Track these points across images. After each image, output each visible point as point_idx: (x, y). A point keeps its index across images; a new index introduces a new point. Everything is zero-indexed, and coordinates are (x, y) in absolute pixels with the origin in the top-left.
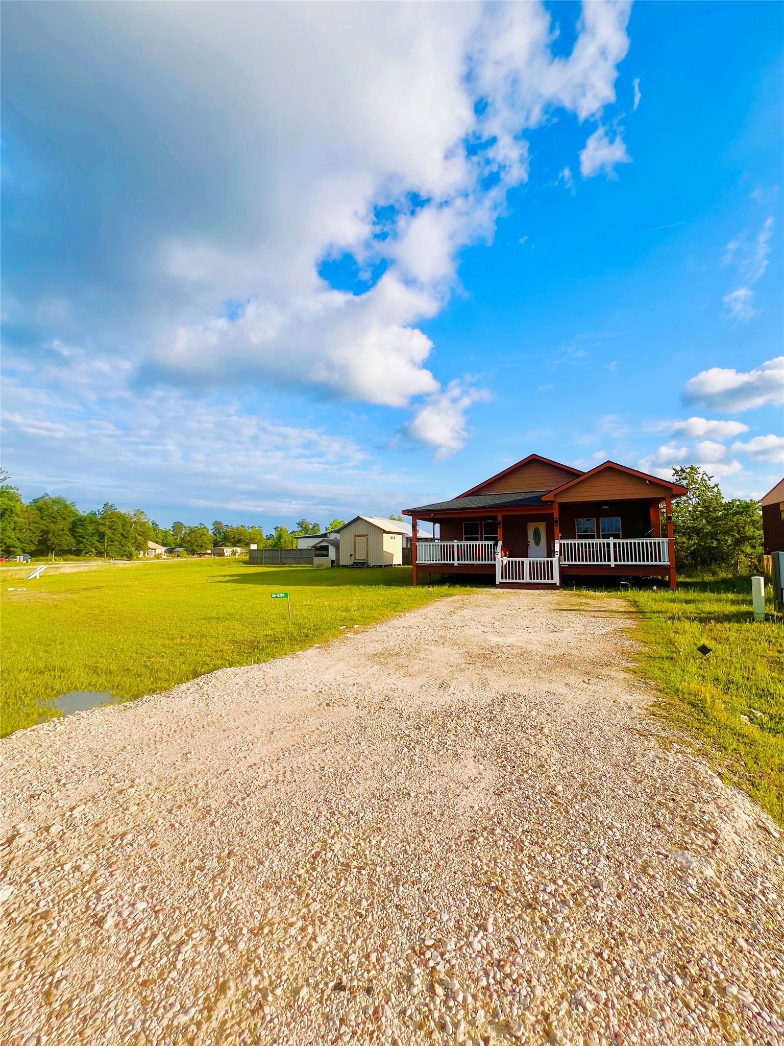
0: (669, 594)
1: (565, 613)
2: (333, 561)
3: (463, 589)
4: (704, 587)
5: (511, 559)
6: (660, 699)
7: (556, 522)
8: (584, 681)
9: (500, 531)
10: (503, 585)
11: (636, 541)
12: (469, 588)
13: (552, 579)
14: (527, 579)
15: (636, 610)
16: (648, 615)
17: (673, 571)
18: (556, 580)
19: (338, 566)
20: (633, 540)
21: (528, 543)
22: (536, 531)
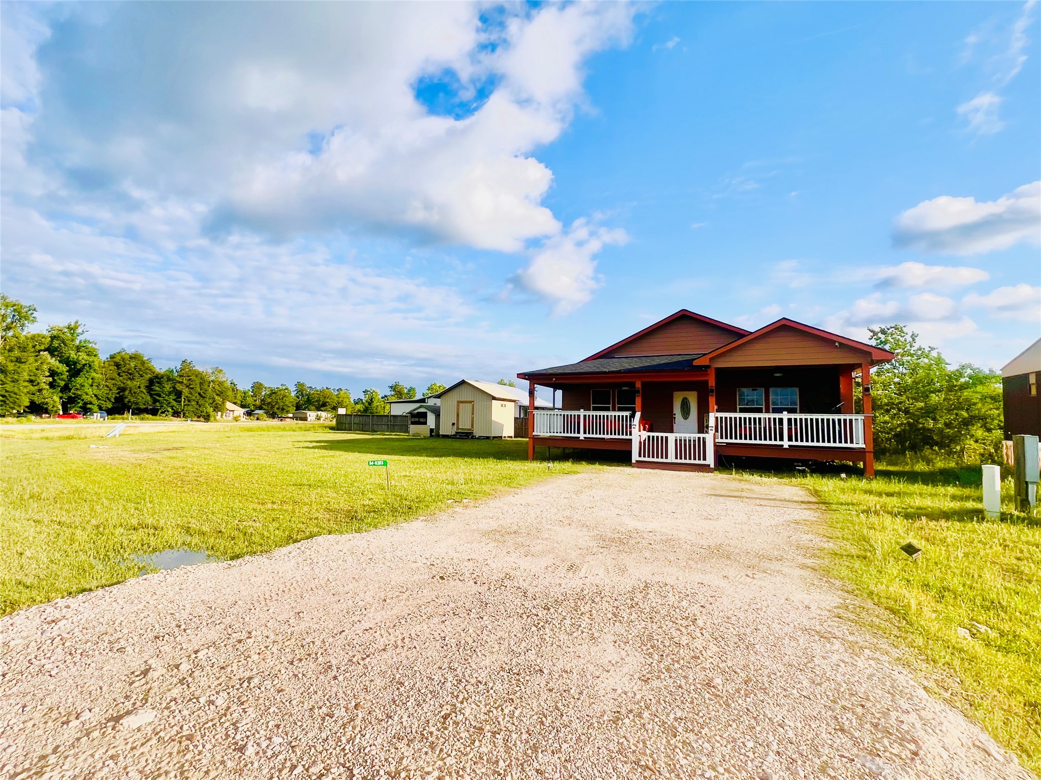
0: (863, 484)
1: (721, 499)
2: (432, 430)
3: (591, 467)
4: (912, 477)
5: (651, 434)
6: (848, 601)
7: (712, 391)
8: (747, 575)
9: (638, 401)
10: (640, 464)
11: (820, 416)
12: (597, 467)
13: (705, 459)
15: (817, 501)
16: (834, 507)
17: (870, 457)
18: (710, 460)
19: (438, 435)
20: (815, 416)
21: (674, 416)
22: (685, 402)
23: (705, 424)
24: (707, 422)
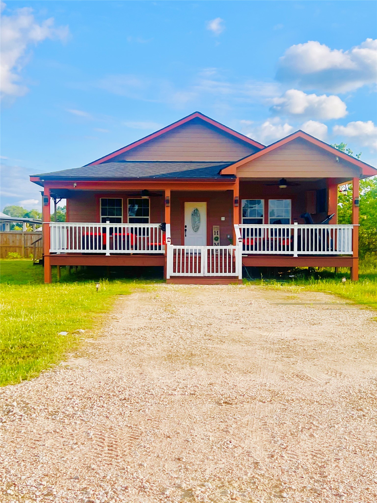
7: (237, 201)
10: (175, 280)
13: (234, 271)
14: (204, 272)
17: (356, 263)
18: (239, 273)
21: (185, 228)
22: (196, 213)
23: (214, 236)
24: (216, 234)
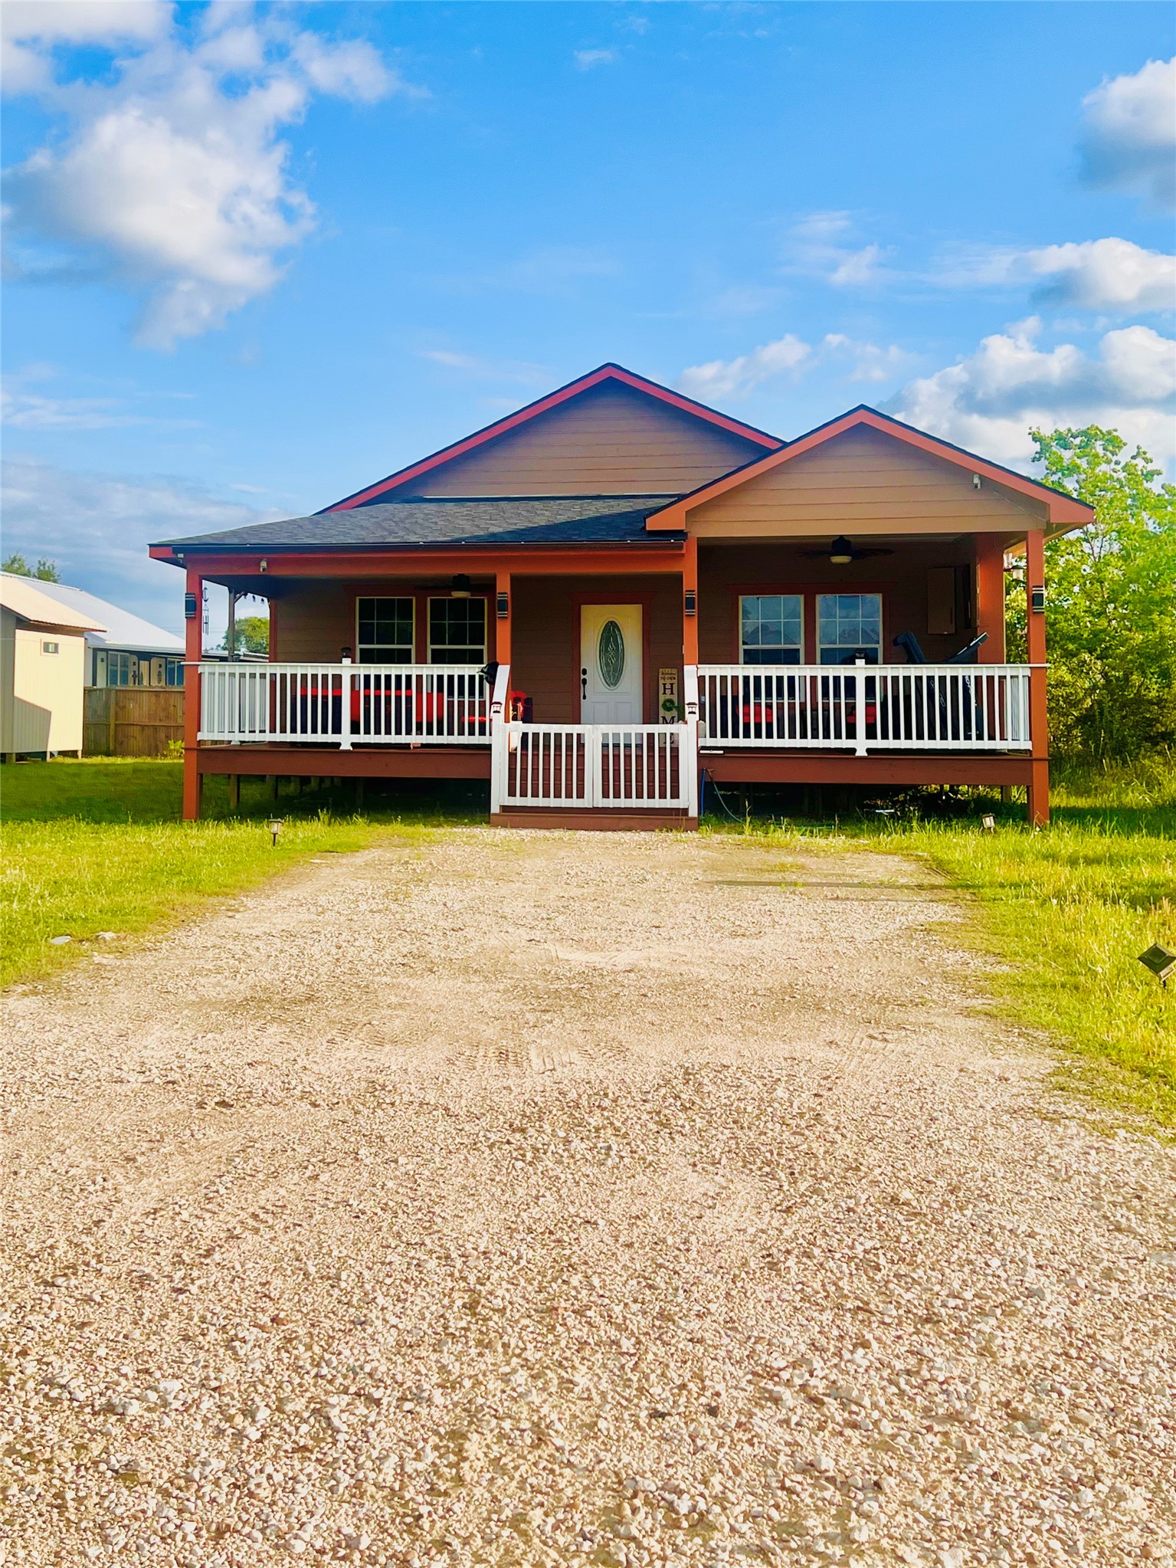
0: (1032, 840)
7: (690, 604)
9: (503, 631)
10: (514, 816)
13: (675, 795)
14: (593, 796)
15: (947, 882)
17: (1041, 771)
18: (689, 797)
20: (925, 671)
21: (582, 677)
22: (611, 634)
23: (662, 698)
24: (668, 692)
